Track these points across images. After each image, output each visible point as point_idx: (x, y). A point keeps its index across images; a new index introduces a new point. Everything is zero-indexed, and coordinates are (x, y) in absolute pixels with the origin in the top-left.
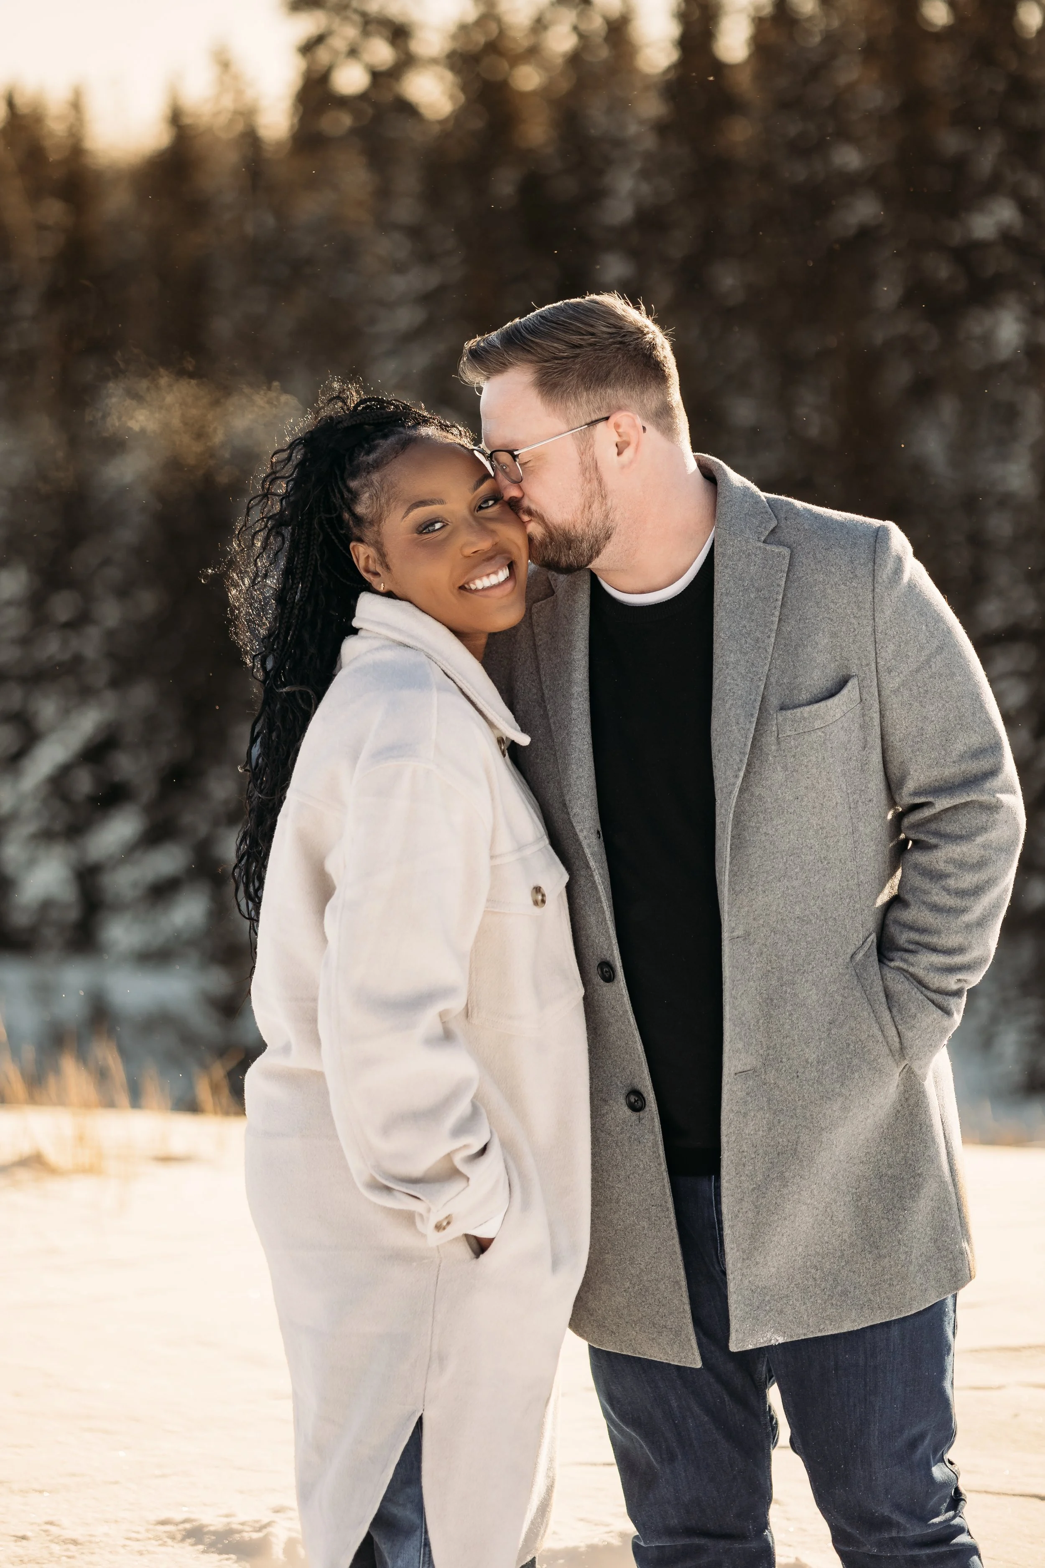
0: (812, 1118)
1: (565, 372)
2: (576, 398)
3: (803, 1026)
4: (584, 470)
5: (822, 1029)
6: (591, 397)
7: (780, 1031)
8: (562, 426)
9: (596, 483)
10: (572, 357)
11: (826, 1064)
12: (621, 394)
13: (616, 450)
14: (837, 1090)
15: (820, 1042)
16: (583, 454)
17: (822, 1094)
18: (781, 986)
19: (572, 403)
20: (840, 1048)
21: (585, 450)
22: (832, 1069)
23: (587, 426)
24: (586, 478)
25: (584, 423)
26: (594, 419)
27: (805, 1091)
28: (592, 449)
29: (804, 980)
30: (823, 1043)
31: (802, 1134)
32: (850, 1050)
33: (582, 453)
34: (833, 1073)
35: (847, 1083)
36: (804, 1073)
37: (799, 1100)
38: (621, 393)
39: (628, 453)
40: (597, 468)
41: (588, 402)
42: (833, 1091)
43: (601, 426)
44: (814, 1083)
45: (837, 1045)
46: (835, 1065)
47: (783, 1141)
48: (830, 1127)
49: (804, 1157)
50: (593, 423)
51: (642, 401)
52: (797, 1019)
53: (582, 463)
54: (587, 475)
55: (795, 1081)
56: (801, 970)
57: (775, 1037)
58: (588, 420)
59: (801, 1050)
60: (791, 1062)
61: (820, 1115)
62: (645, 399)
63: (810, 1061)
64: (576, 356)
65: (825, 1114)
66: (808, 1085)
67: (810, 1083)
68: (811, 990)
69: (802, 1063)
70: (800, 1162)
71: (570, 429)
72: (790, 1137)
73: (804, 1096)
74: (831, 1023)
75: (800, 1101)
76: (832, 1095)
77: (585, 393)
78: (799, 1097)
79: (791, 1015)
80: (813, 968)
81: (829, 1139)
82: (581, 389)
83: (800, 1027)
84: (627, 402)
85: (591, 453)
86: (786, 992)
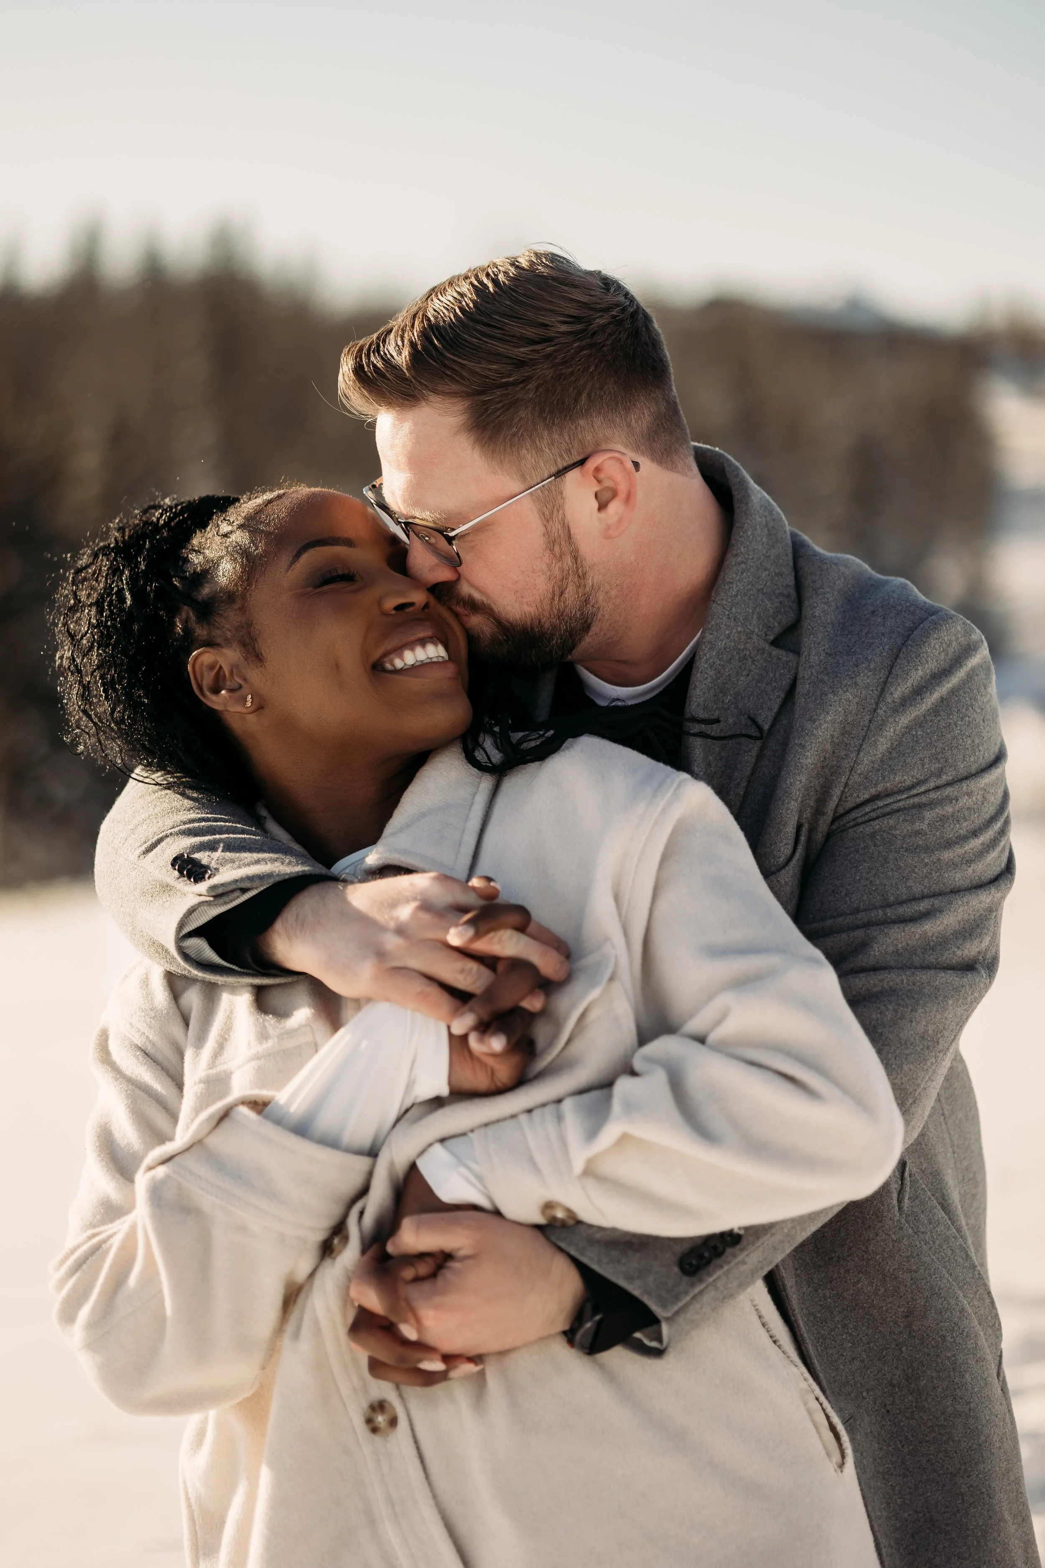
0: (932, 1464)
1: (514, 404)
2: (534, 442)
3: (867, 1335)
4: (551, 543)
5: (897, 1330)
6: (556, 436)
7: (842, 1355)
8: (514, 485)
9: (568, 560)
10: (522, 382)
11: (919, 1378)
12: (599, 423)
13: (596, 505)
14: (950, 1410)
15: (900, 1349)
16: (548, 521)
17: (930, 1424)
18: (816, 1291)
19: (527, 449)
20: (933, 1347)
21: (552, 513)
22: (932, 1382)
23: (553, 478)
24: (555, 555)
25: (546, 475)
26: (560, 467)
27: (906, 1429)
28: (561, 511)
29: (842, 1271)
30: (904, 1349)
31: (929, 1494)
32: (948, 1344)
33: (547, 519)
34: (935, 1388)
35: (960, 1394)
36: (893, 1403)
37: (903, 1446)
38: (598, 421)
39: (615, 507)
40: (570, 536)
41: (552, 443)
42: (943, 1413)
43: (573, 476)
44: (913, 1412)
45: (927, 1345)
46: (934, 1374)
47: (909, 1515)
48: (963, 1467)
49: (947, 1525)
50: (560, 473)
51: (629, 425)
52: (855, 1328)
53: (547, 533)
54: (557, 549)
55: (887, 1419)
56: (832, 1258)
57: (842, 1367)
58: (553, 470)
59: (878, 1372)
60: (872, 1393)
61: (941, 1455)
62: (633, 421)
63: (895, 1382)
64: (527, 380)
65: (946, 1451)
66: (906, 1418)
67: (908, 1415)
68: (858, 1282)
69: (886, 1390)
70: (946, 1535)
71: (527, 488)
72: (915, 1504)
73: (906, 1438)
74: (908, 1317)
75: (905, 1447)
76: (945, 1419)
77: (546, 433)
78: (901, 1441)
79: (845, 1326)
80: (850, 1249)
81: (972, 1486)
82: (540, 427)
83: (863, 1338)
84: (608, 432)
85: (560, 517)
86: (825, 1297)
